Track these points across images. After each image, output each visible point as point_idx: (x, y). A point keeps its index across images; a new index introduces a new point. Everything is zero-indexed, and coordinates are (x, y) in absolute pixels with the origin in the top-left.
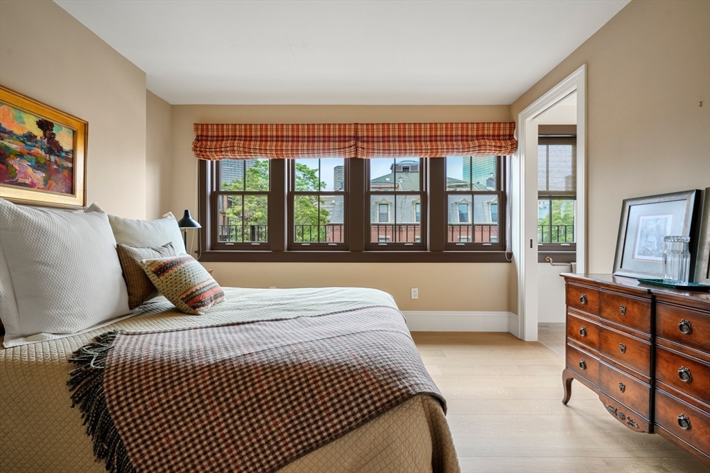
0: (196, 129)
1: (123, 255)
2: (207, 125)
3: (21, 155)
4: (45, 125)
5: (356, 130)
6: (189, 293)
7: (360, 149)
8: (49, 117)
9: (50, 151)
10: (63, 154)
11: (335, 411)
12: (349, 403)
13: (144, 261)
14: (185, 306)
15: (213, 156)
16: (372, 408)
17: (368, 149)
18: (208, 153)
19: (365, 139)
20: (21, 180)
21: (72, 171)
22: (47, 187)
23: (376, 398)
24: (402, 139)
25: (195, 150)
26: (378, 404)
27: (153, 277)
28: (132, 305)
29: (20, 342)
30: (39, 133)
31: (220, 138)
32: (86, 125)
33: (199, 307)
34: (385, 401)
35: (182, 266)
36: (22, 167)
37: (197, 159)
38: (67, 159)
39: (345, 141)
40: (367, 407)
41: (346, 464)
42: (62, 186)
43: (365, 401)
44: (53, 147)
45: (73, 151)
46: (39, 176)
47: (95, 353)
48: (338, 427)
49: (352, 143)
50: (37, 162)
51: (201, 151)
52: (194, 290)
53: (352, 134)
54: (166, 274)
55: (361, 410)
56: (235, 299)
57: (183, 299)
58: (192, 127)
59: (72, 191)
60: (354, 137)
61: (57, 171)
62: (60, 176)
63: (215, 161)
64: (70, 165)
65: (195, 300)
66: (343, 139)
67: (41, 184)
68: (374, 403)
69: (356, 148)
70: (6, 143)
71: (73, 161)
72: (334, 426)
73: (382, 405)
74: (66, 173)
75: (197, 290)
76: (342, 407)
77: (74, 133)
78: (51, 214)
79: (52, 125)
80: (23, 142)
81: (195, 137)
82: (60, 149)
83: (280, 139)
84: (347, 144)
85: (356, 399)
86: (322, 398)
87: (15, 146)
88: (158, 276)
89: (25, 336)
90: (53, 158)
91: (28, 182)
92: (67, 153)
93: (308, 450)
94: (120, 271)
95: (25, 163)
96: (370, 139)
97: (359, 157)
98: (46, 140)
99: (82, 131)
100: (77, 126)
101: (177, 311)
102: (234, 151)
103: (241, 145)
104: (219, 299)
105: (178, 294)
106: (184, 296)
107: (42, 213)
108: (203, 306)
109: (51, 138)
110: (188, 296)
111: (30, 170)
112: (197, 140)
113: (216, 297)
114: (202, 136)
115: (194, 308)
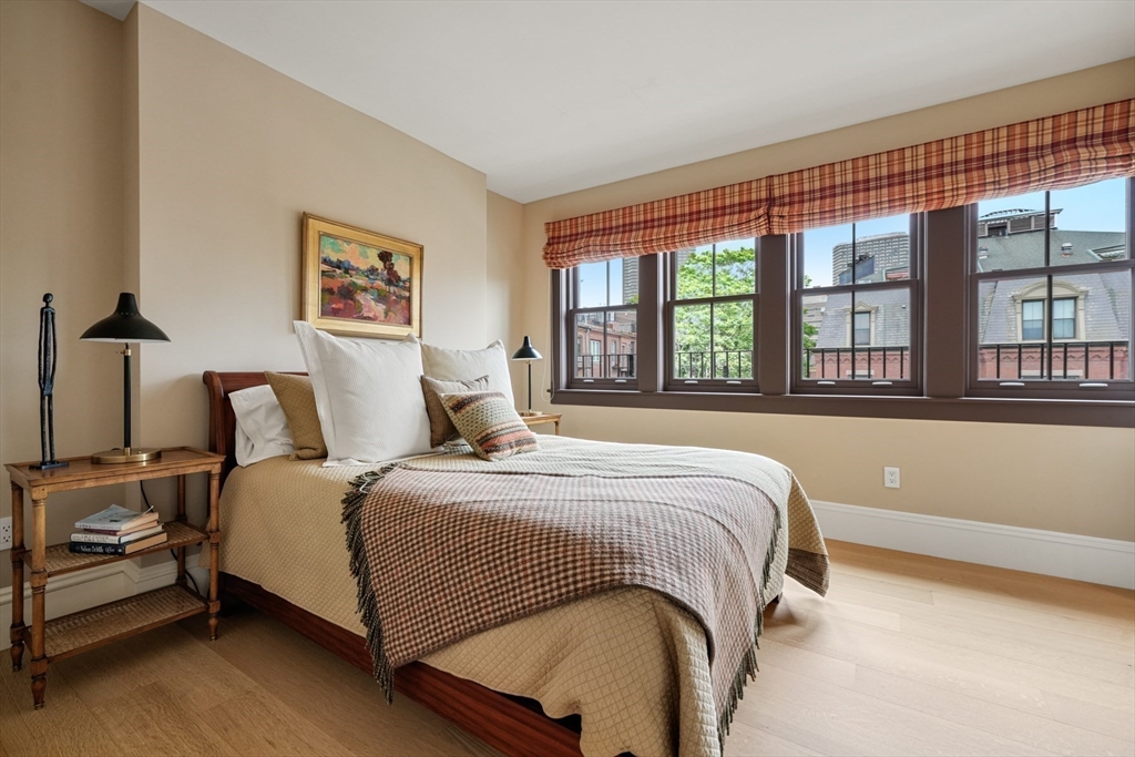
0: (548, 230)
1: (427, 389)
2: (559, 222)
3: (365, 290)
4: (385, 257)
5: (770, 188)
6: (484, 434)
7: (776, 219)
8: (388, 246)
9: (389, 282)
10: (401, 284)
11: (534, 581)
12: (549, 576)
13: (443, 395)
14: (479, 449)
15: (565, 262)
16: (572, 587)
17: (791, 216)
18: (559, 260)
19: (787, 200)
20: (366, 315)
21: (409, 300)
22: (387, 319)
23: (579, 577)
24: (862, 186)
25: (545, 258)
26: (580, 585)
27: (451, 413)
28: (435, 443)
29: (335, 464)
30: (379, 265)
31: (574, 237)
32: (422, 249)
33: (492, 451)
34: (588, 583)
35: (482, 402)
36: (366, 300)
37: (549, 269)
38: (404, 288)
39: (750, 210)
40: (567, 585)
41: (542, 652)
42: (400, 318)
43: (566, 578)
44: (393, 279)
45: (410, 280)
46: (381, 308)
47: (368, 480)
48: (533, 600)
49: (761, 211)
50: (379, 295)
51: (552, 258)
52: (489, 432)
53: (764, 195)
54: (463, 411)
55: (559, 587)
56: (552, 450)
57: (477, 441)
58: (543, 228)
59: (409, 322)
60: (767, 200)
61: (396, 302)
62: (399, 307)
63: (571, 269)
64: (407, 294)
65: (489, 443)
66: (746, 207)
67: (382, 316)
68: (575, 582)
69: (769, 218)
70: (354, 280)
71: (409, 290)
72: (529, 598)
73: (584, 588)
74: (404, 302)
75: (493, 432)
76: (542, 578)
77: (411, 259)
78: (363, 346)
79: (391, 255)
80: (367, 276)
81: (546, 241)
82: (399, 279)
83: (649, 224)
84: (753, 215)
85: (558, 573)
86: (524, 562)
87: (361, 281)
88: (455, 412)
89: (339, 460)
90: (392, 289)
91: (371, 315)
92: (404, 282)
93: (504, 621)
94: (424, 404)
95: (369, 297)
96: (796, 199)
97: (776, 232)
98: (385, 272)
99: (417, 255)
100: (413, 251)
101: (475, 455)
102: (589, 252)
103: (598, 243)
104: (526, 447)
105: (474, 435)
106: (479, 438)
107: (354, 345)
108: (497, 451)
109: (390, 269)
110: (482, 438)
111: (373, 303)
112: (549, 244)
113: (519, 443)
114: (553, 238)
115: (487, 452)
